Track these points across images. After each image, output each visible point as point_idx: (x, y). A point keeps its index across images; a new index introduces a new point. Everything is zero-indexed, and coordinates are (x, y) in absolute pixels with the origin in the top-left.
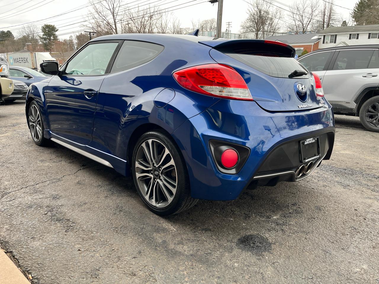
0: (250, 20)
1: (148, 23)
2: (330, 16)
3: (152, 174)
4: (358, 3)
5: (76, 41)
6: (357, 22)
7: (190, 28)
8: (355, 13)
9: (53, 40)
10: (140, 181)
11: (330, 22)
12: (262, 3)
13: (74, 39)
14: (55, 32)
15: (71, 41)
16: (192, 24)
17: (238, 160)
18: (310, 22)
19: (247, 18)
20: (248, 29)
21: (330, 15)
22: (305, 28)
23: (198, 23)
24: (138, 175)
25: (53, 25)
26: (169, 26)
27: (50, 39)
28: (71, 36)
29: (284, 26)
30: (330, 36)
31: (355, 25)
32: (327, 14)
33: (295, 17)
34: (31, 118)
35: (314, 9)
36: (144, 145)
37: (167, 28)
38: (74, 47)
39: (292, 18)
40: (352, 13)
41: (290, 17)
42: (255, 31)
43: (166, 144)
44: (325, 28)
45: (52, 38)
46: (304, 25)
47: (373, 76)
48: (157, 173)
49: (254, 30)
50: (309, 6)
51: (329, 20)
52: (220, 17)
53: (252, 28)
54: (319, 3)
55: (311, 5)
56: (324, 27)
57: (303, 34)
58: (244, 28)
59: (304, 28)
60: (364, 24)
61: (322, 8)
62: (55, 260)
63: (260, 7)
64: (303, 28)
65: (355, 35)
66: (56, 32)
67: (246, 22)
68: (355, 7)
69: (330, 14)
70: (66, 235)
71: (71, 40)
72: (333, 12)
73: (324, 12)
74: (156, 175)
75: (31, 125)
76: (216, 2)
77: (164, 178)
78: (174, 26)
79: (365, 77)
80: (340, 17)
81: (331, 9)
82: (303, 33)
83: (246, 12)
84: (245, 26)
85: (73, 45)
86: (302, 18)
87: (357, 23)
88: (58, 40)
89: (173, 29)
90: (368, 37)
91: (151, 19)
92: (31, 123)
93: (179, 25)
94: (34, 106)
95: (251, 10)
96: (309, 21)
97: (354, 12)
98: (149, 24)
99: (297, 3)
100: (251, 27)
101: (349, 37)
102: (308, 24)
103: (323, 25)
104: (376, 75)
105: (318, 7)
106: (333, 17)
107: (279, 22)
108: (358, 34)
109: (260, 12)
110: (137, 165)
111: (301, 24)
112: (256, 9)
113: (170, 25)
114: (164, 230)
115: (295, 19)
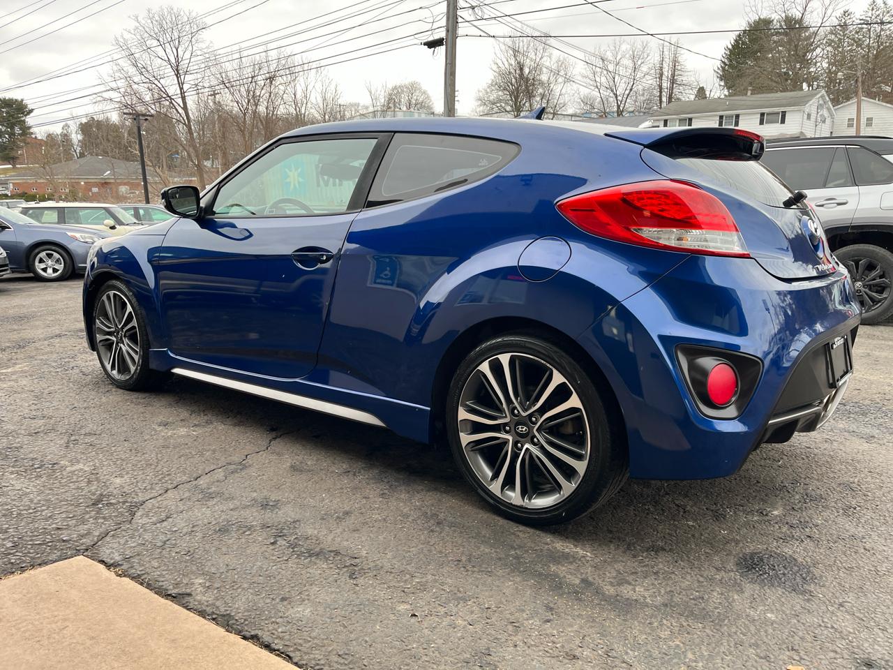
0: (497, 86)
1: (263, 92)
2: (673, 77)
3: (507, 432)
4: (730, 47)
5: (79, 136)
6: (729, 88)
7: (361, 105)
8: (723, 69)
9: (20, 135)
10: (472, 451)
11: (674, 90)
12: (525, 49)
13: (74, 132)
14: (26, 115)
15: (66, 137)
16: (369, 93)
17: (737, 386)
18: (631, 90)
19: (490, 82)
20: (494, 106)
21: (673, 75)
22: (622, 105)
23: (383, 93)
24: (465, 438)
25: (20, 100)
26: (313, 99)
27: (12, 134)
28: (67, 125)
29: (576, 100)
30: (678, 121)
31: (725, 95)
32: (667, 73)
33: (598, 79)
34: (102, 323)
35: (639, 63)
36: (485, 367)
37: (309, 105)
38: (75, 151)
39: (591, 83)
40: (718, 68)
41: (589, 81)
42: (513, 111)
43: (556, 362)
44: (664, 105)
45: (17, 130)
46: (619, 98)
47: (839, 204)
48: (524, 429)
49: (508, 108)
50: (627, 56)
51: (673, 86)
52: (451, 80)
53: (503, 105)
54: (649, 49)
55: (631, 52)
56: (661, 101)
57: (619, 118)
58: (485, 104)
59: (619, 103)
60: (749, 93)
61: (656, 59)
62: (374, 642)
63: (521, 58)
64: (617, 103)
65: (730, 117)
66: (28, 117)
67: (488, 90)
68: (724, 55)
69: (674, 73)
70: (357, 585)
71: (66, 135)
72: (679, 68)
73: (661, 68)
74: (522, 436)
75: (100, 341)
76: (440, 45)
77: (546, 438)
78: (324, 99)
79: (822, 206)
80: (693, 79)
81: (675, 62)
82: (618, 115)
83: (491, 69)
84: (486, 99)
85: (72, 145)
86: (614, 81)
87: (729, 92)
88: (33, 136)
89: (321, 107)
90: (759, 122)
91: (271, 82)
92: (99, 337)
93: (338, 97)
94: (115, 294)
95: (501, 65)
96: (629, 88)
97: (721, 67)
98: (267, 95)
99: (602, 50)
100: (500, 101)
101: (718, 122)
102: (628, 95)
103: (660, 97)
104: (845, 201)
105: (646, 56)
106: (679, 79)
107: (563, 91)
108: (737, 116)
109: (521, 69)
110: (463, 414)
111: (612, 95)
112: (513, 62)
113: (315, 98)
114: (566, 557)
115: (599, 84)
